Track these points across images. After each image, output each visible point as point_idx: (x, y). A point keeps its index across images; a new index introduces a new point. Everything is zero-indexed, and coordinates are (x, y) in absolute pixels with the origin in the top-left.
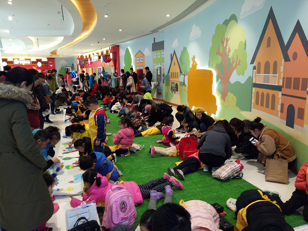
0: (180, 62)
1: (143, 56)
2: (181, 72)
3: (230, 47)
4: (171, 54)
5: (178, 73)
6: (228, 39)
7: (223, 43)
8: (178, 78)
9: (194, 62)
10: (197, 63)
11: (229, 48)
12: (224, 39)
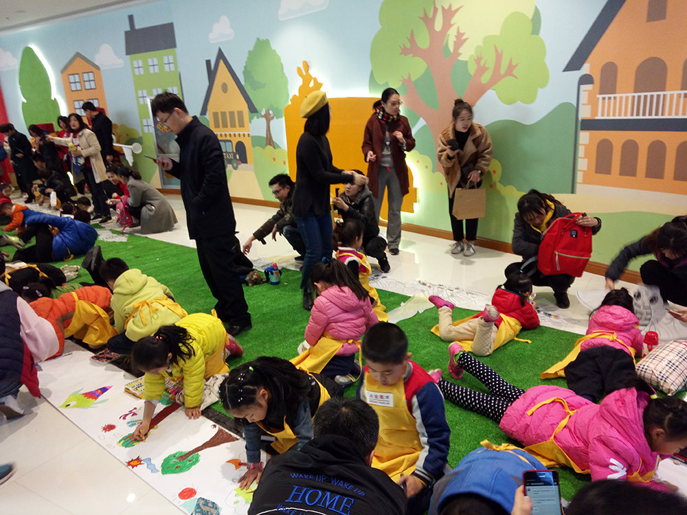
0: (245, 81)
1: (93, 69)
2: (253, 109)
3: (461, 31)
4: (208, 62)
5: (240, 113)
6: (453, 9)
7: (429, 22)
8: (242, 125)
9: (307, 78)
10: (319, 81)
11: (459, 35)
12: (436, 10)
